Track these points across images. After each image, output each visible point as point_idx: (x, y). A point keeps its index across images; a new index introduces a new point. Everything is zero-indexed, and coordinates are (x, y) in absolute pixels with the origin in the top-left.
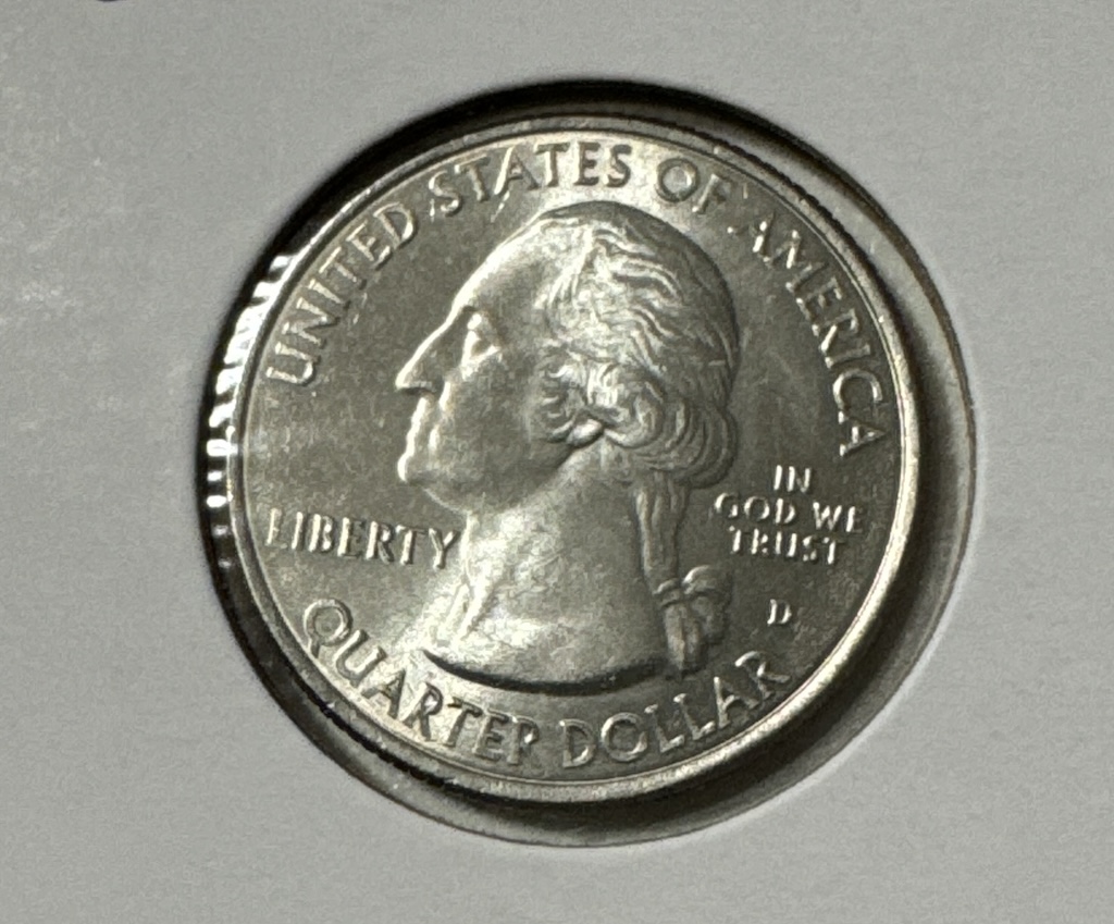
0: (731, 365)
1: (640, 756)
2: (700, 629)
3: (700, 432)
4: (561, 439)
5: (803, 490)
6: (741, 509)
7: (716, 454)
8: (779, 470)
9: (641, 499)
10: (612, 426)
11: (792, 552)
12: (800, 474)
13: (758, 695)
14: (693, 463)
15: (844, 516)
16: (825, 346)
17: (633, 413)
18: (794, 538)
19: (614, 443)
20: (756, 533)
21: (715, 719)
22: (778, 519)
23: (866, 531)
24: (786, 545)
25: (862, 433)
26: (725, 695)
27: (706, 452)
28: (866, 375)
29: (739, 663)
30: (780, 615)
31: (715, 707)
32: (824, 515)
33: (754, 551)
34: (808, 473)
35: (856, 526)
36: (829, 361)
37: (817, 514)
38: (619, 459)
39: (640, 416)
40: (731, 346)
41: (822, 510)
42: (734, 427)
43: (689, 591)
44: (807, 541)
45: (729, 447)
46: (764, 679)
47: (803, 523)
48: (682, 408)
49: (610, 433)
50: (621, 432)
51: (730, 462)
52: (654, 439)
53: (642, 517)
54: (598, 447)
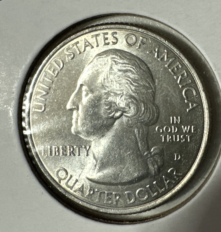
0: (154, 90)
1: (147, 199)
2: (157, 164)
3: (149, 110)
4: (112, 117)
5: (179, 123)
6: (163, 130)
7: (154, 116)
8: (171, 118)
9: (136, 131)
10: (125, 112)
11: (178, 140)
12: (177, 118)
13: (175, 179)
14: (148, 119)
15: (190, 128)
16: (178, 82)
17: (130, 108)
18: (178, 136)
19: (126, 116)
20: (168, 136)
21: (165, 186)
22: (173, 132)
23: (197, 132)
24: (176, 139)
25: (192, 105)
26: (166, 181)
27: (151, 115)
28: (191, 88)
29: (169, 171)
30: (177, 157)
31: (164, 184)
32: (185, 129)
33: (168, 141)
34: (179, 117)
35: (194, 131)
36: (180, 86)
37: (183, 129)
38: (128, 120)
40: (153, 85)
41: (184, 128)
42: (157, 108)
44: (182, 137)
45: (157, 114)
46: (176, 175)
47: (180, 131)
48: (143, 104)
49: (125, 114)
50: (128, 113)
51: (158, 117)
53: (137, 135)
54: (123, 118)
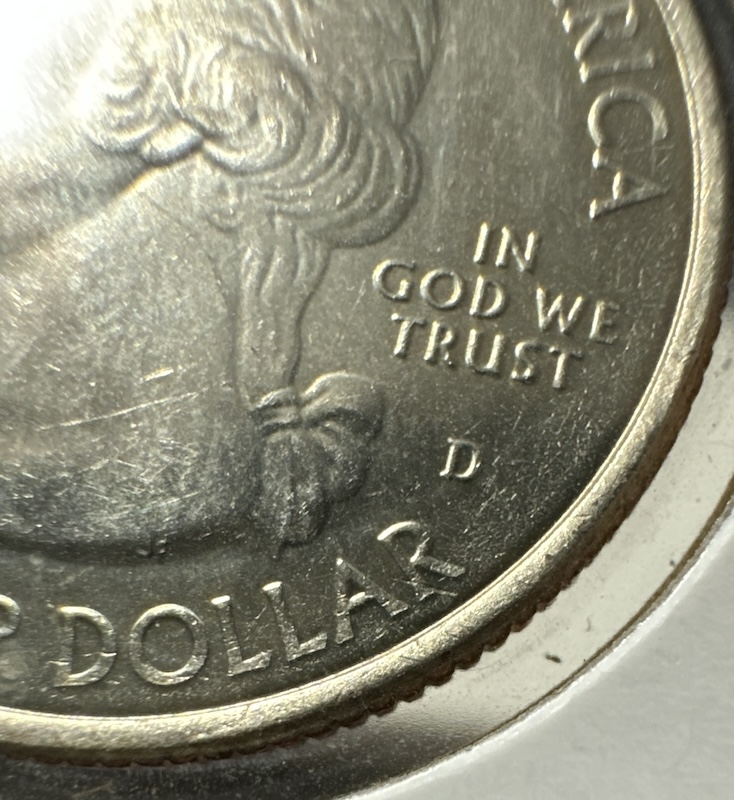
0: (423, 63)
1: (194, 678)
3: (359, 160)
5: (522, 266)
6: (413, 289)
8: (484, 230)
9: (250, 254)
10: (216, 137)
11: (491, 364)
12: (519, 240)
13: (407, 594)
14: (343, 205)
15: (585, 312)
16: (578, 53)
17: (254, 119)
18: (498, 339)
19: (217, 164)
20: (435, 327)
21: (330, 626)
22: (473, 310)
23: (618, 345)
24: (481, 352)
25: (627, 185)
26: (352, 588)
27: (369, 189)
28: (642, 95)
29: (383, 536)
30: (461, 463)
31: (332, 604)
32: (546, 309)
33: (428, 355)
34: (531, 239)
35: (603, 329)
36: (584, 74)
37: (540, 305)
38: (222, 190)
39: (266, 124)
40: (427, 34)
41: (548, 303)
43: (309, 410)
44: (519, 348)
45: (405, 189)
46: (421, 569)
47: (516, 317)
48: (335, 120)
49: (210, 147)
50: (231, 149)
52: (284, 161)
54: (192, 167)
